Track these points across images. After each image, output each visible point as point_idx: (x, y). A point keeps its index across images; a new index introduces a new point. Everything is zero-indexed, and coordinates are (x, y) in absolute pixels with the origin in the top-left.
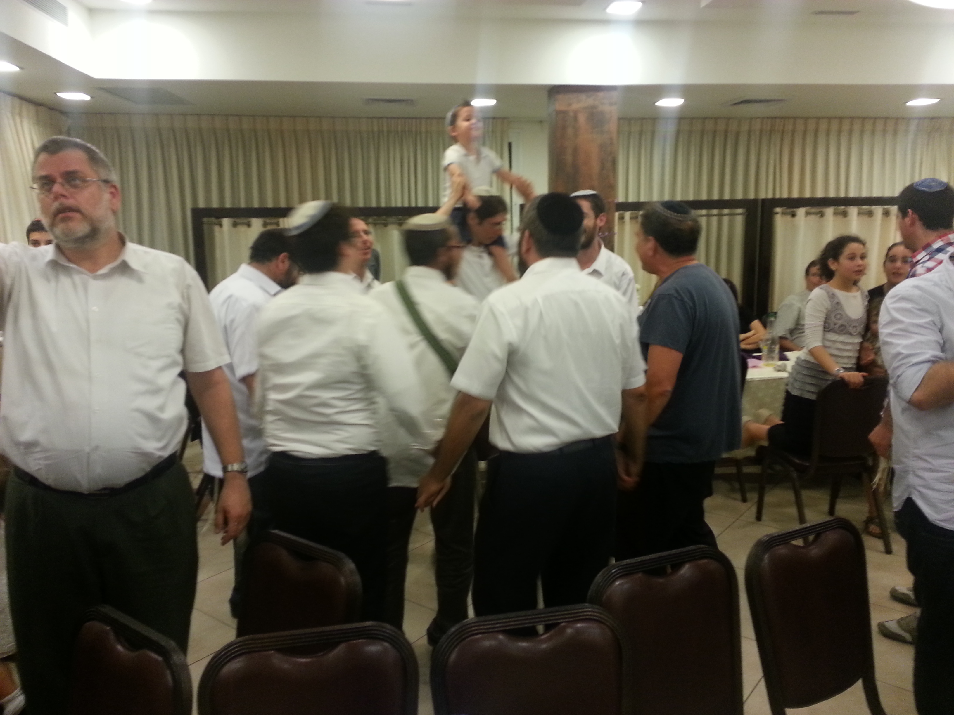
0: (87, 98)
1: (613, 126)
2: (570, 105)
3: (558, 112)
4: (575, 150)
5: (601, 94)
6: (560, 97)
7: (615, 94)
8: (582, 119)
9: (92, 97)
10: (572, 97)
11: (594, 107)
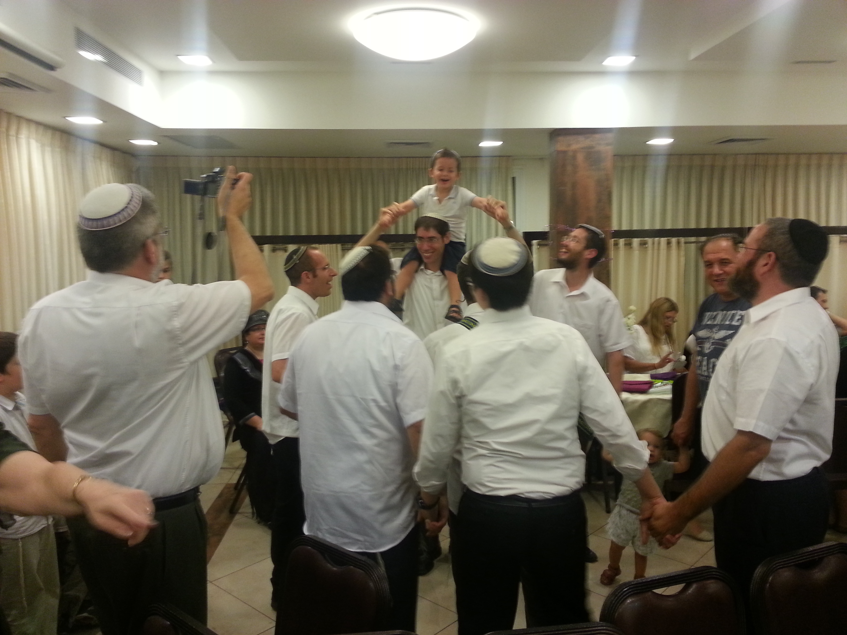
0: (155, 144)
1: (608, 164)
2: (569, 145)
3: (559, 152)
4: (574, 186)
5: (597, 136)
6: (561, 138)
7: (610, 135)
8: (580, 157)
9: (159, 143)
10: (571, 139)
11: (591, 147)
